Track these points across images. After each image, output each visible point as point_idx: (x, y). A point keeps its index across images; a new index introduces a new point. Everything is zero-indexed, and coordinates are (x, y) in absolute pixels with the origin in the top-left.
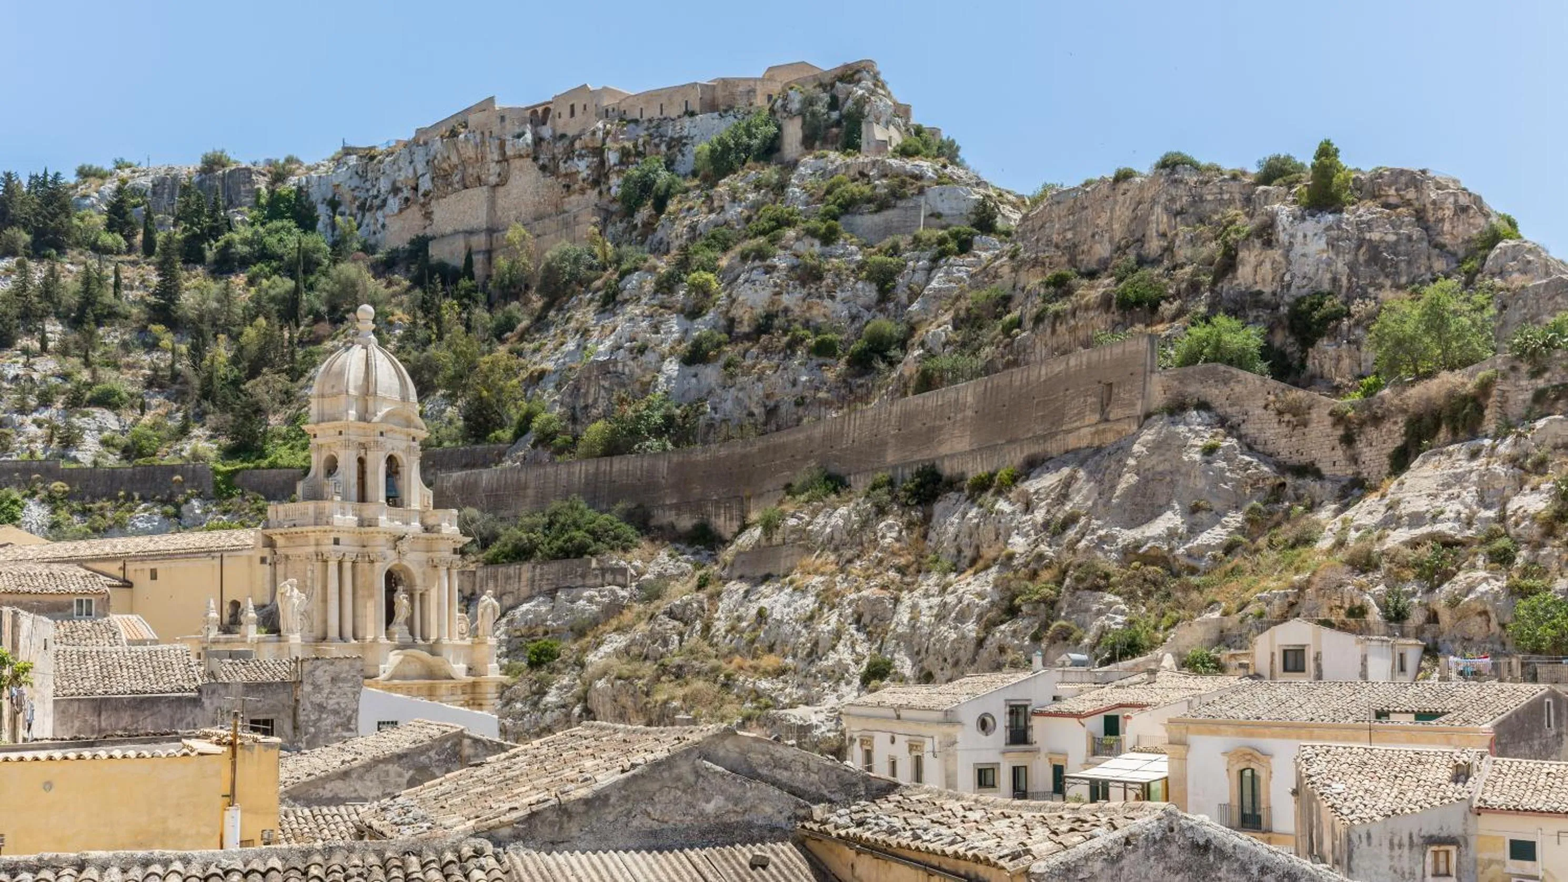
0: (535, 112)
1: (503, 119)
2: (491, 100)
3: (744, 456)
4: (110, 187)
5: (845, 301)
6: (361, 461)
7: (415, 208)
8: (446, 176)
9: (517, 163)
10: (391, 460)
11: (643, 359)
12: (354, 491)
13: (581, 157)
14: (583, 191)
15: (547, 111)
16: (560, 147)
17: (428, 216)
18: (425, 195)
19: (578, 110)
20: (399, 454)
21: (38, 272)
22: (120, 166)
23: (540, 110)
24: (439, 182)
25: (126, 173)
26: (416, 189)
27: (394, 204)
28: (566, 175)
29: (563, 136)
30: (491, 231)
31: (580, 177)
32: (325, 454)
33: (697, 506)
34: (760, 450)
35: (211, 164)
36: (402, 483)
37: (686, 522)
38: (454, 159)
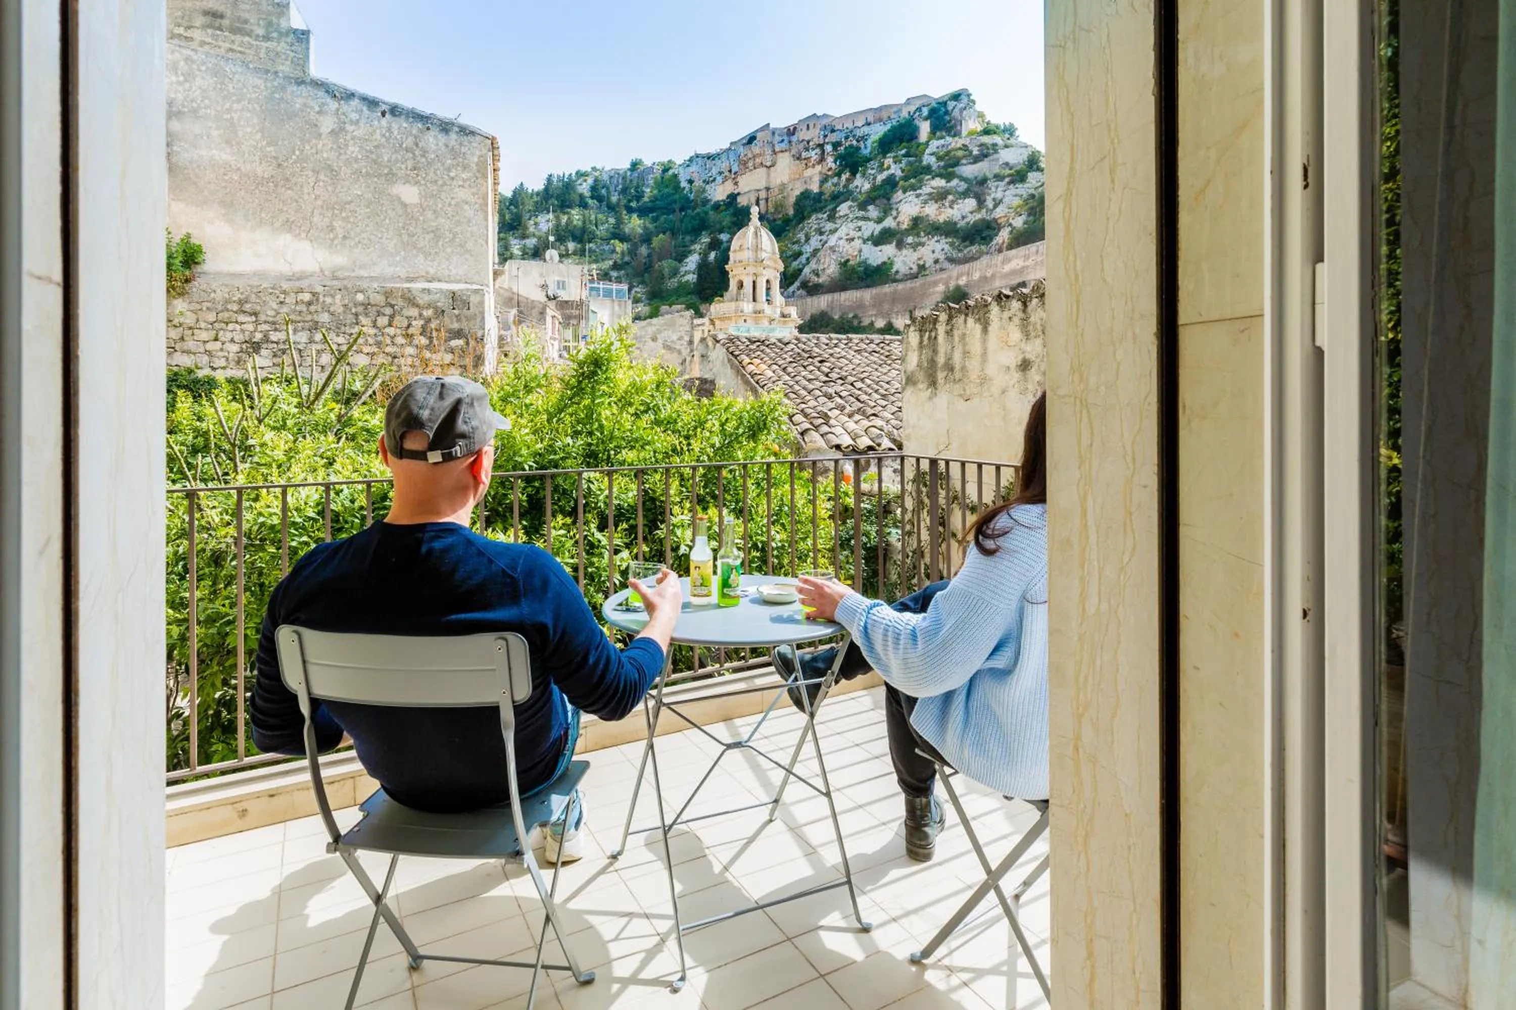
0: (789, 130)
1: (773, 133)
2: (768, 125)
3: (912, 288)
4: (590, 181)
5: (958, 209)
6: (754, 282)
7: (730, 181)
8: (745, 163)
9: (780, 155)
10: (768, 281)
11: (852, 243)
12: (751, 299)
13: (813, 149)
14: (814, 166)
15: (795, 129)
16: (801, 146)
17: (736, 184)
18: (735, 173)
19: (811, 126)
20: (772, 279)
21: (564, 219)
22: (594, 169)
23: (792, 128)
24: (741, 167)
25: (597, 174)
26: (730, 171)
27: (719, 179)
28: (805, 159)
29: (803, 140)
30: (768, 189)
31: (812, 159)
32: (737, 279)
33: (887, 315)
34: (920, 285)
35: (635, 165)
36: (771, 293)
37: (880, 323)
38: (750, 155)
